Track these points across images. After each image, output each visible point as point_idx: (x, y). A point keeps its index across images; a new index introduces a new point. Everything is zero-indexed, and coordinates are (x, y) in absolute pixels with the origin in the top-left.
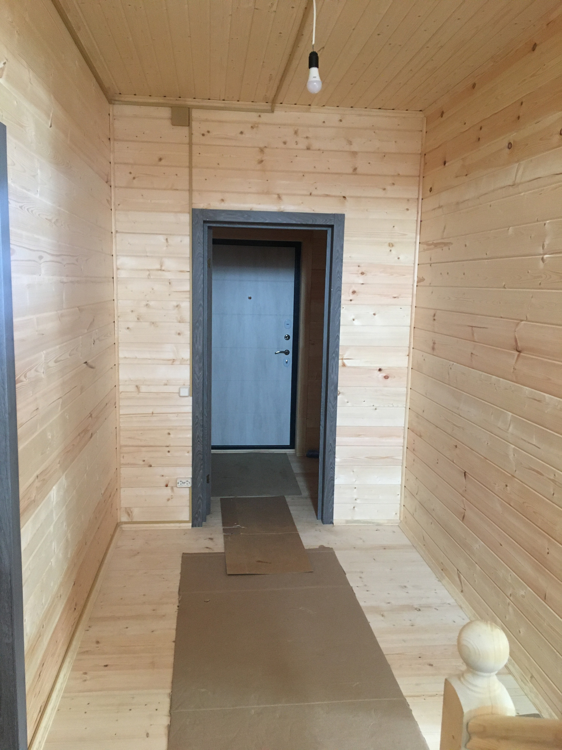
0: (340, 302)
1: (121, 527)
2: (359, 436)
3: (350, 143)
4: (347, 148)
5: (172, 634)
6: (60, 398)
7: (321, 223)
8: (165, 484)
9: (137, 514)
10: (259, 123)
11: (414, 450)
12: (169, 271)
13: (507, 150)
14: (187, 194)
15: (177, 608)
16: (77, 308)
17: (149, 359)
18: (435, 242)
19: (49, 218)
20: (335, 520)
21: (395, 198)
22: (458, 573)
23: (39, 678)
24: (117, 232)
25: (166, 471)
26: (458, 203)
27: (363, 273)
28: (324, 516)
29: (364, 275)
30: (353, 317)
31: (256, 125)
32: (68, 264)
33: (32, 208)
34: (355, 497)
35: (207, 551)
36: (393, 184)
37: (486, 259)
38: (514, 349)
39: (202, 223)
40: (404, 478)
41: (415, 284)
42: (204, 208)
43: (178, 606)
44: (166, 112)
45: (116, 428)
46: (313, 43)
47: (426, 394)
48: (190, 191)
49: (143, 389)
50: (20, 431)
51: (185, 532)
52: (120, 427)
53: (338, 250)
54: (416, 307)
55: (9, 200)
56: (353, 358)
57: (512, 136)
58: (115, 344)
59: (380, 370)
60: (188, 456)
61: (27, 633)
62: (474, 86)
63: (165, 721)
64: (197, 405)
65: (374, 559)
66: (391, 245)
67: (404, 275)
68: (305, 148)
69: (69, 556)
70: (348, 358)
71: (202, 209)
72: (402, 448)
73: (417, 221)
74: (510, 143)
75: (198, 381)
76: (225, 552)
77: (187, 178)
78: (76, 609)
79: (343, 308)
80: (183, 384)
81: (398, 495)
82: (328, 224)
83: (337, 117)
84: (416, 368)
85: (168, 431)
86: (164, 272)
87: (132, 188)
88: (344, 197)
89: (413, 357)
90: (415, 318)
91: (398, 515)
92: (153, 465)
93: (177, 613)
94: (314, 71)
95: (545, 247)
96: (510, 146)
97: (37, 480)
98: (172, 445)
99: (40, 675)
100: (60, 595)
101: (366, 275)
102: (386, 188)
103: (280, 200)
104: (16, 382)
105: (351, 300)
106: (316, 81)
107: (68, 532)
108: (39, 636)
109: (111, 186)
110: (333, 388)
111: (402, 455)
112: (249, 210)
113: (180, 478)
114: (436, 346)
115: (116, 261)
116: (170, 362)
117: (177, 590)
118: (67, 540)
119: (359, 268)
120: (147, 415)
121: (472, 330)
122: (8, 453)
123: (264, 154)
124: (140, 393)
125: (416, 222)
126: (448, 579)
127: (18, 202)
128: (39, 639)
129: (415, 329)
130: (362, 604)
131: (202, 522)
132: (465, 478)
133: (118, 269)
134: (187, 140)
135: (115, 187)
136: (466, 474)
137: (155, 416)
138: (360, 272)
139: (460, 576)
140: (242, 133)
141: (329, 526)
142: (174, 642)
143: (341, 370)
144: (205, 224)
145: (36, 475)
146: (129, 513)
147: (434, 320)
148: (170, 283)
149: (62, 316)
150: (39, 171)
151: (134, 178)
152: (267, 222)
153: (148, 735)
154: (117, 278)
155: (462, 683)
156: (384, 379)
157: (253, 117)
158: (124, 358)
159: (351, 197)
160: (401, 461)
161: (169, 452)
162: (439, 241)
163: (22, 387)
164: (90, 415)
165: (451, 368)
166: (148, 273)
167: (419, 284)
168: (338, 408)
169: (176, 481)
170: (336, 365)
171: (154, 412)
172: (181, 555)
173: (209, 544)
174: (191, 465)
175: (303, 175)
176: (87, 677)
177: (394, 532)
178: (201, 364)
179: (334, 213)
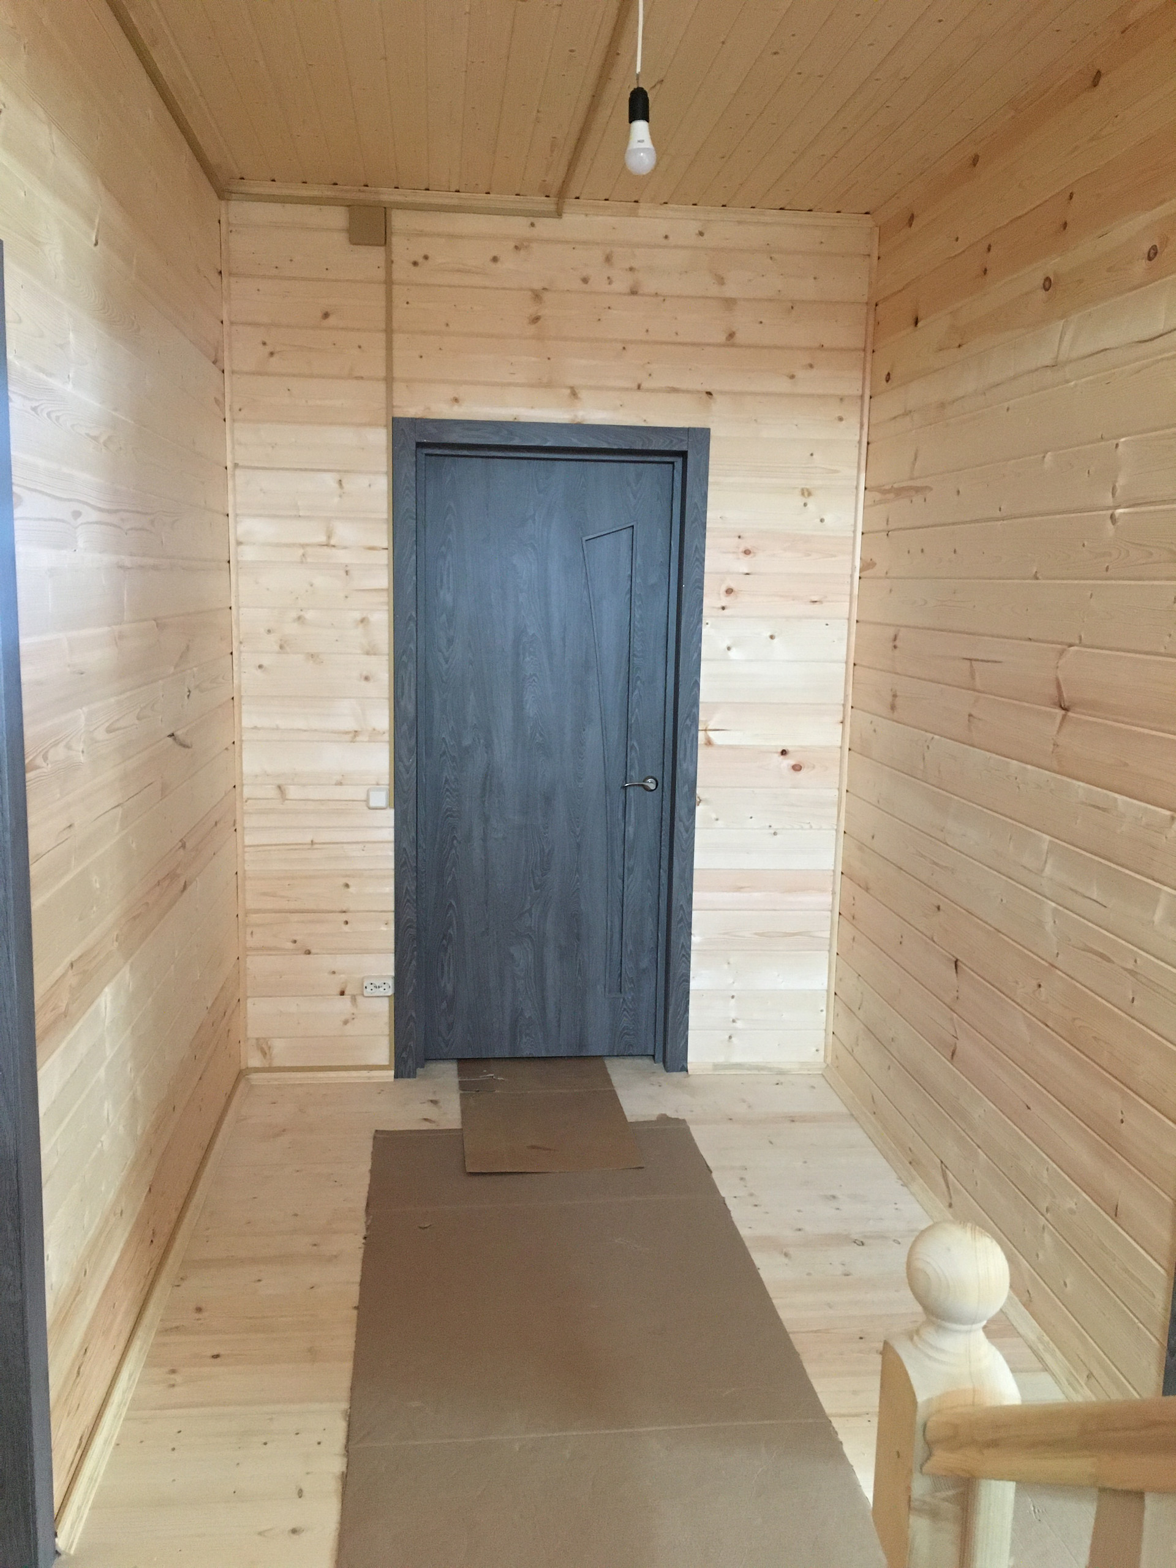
0: (701, 612)
1: (248, 1079)
2: (739, 889)
3: (721, 281)
4: (714, 290)
5: (353, 1293)
6: (118, 806)
7: (662, 448)
8: (338, 990)
9: (281, 1052)
10: (530, 240)
11: (854, 918)
12: (345, 548)
13: (1042, 294)
14: (382, 387)
15: (364, 1241)
16: (154, 623)
17: (305, 731)
18: (895, 486)
19: (94, 433)
20: (692, 1063)
21: (812, 396)
22: (942, 1169)
23: (77, 1376)
24: (236, 466)
25: (341, 962)
26: (942, 405)
27: (748, 552)
28: (668, 1056)
29: (751, 555)
30: (728, 643)
31: (525, 244)
32: (132, 529)
33: (59, 410)
34: (733, 1015)
35: (426, 1126)
36: (811, 366)
37: (998, 519)
38: (1055, 704)
39: (414, 448)
40: (833, 975)
41: (857, 575)
42: (417, 417)
43: (365, 1238)
44: (337, 217)
45: (236, 873)
46: (638, 70)
47: (878, 802)
48: (389, 380)
49: (293, 792)
50: (34, 869)
51: (381, 1087)
52: (245, 871)
53: (696, 504)
54: (857, 621)
55: (10, 394)
56: (727, 728)
57: (1052, 265)
58: (233, 698)
59: (784, 752)
60: (387, 932)
61: (52, 1285)
62: (975, 161)
63: (338, 1465)
64: (405, 827)
65: (771, 1143)
66: (806, 494)
67: (834, 556)
68: (628, 291)
69: (139, 1133)
70: (717, 728)
71: (412, 418)
72: (829, 913)
73: (860, 442)
74: (1048, 279)
75: (406, 776)
76: (462, 1129)
77: (382, 353)
78: (154, 1242)
79: (707, 624)
80: (375, 783)
81: (822, 1011)
82: (674, 449)
83: (694, 227)
84: (858, 748)
85: (345, 880)
86: (334, 550)
87: (267, 374)
88: (709, 393)
89: (851, 726)
90: (856, 645)
91: (822, 1052)
92: (313, 951)
93: (362, 1251)
94: (640, 128)
95: (1118, 492)
96: (1047, 286)
97: (70, 972)
98: (351, 909)
99: (78, 1373)
100: (120, 1212)
101: (755, 556)
102: (795, 374)
103: (576, 401)
104: (27, 769)
105: (723, 608)
106: (643, 150)
107: (137, 1083)
108: (77, 1292)
109: (223, 372)
110: (686, 788)
111: (829, 928)
112: (511, 419)
113: (369, 977)
114: (899, 702)
115: (236, 528)
116: (348, 737)
117: (364, 1204)
118: (134, 1100)
119: (740, 540)
120: (301, 847)
121: (971, 666)
122: (11, 912)
123: (541, 303)
124: (286, 801)
125: (858, 445)
126: (921, 1181)
127: (29, 399)
128: (77, 1299)
129: (856, 667)
130: (744, 1232)
131: (417, 1068)
132: (957, 972)
133: (239, 543)
134: (381, 274)
135: (233, 372)
136: (959, 963)
137: (317, 849)
138: (742, 549)
139: (946, 1173)
140: (495, 259)
141: (677, 1076)
142: (356, 1308)
143: (702, 753)
144: (419, 450)
145: (70, 962)
146: (264, 1051)
147: (895, 647)
148: (347, 572)
149: (121, 636)
150: (71, 335)
151: (272, 354)
152: (548, 444)
153: (300, 1493)
154: (238, 562)
155: (916, 1347)
156: (792, 771)
157: (518, 226)
158: (252, 728)
159: (722, 393)
160: (828, 942)
161: (347, 923)
162: (904, 484)
163: (38, 779)
164: (180, 844)
165: (928, 747)
166: (301, 551)
167: (865, 574)
168: (697, 832)
169: (363, 984)
170: (692, 740)
171: (315, 841)
172: (371, 1135)
173: (431, 1112)
174: (394, 951)
175: (624, 348)
176: (178, 1378)
177: (813, 1087)
178: (413, 742)
179: (687, 426)
